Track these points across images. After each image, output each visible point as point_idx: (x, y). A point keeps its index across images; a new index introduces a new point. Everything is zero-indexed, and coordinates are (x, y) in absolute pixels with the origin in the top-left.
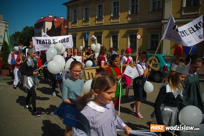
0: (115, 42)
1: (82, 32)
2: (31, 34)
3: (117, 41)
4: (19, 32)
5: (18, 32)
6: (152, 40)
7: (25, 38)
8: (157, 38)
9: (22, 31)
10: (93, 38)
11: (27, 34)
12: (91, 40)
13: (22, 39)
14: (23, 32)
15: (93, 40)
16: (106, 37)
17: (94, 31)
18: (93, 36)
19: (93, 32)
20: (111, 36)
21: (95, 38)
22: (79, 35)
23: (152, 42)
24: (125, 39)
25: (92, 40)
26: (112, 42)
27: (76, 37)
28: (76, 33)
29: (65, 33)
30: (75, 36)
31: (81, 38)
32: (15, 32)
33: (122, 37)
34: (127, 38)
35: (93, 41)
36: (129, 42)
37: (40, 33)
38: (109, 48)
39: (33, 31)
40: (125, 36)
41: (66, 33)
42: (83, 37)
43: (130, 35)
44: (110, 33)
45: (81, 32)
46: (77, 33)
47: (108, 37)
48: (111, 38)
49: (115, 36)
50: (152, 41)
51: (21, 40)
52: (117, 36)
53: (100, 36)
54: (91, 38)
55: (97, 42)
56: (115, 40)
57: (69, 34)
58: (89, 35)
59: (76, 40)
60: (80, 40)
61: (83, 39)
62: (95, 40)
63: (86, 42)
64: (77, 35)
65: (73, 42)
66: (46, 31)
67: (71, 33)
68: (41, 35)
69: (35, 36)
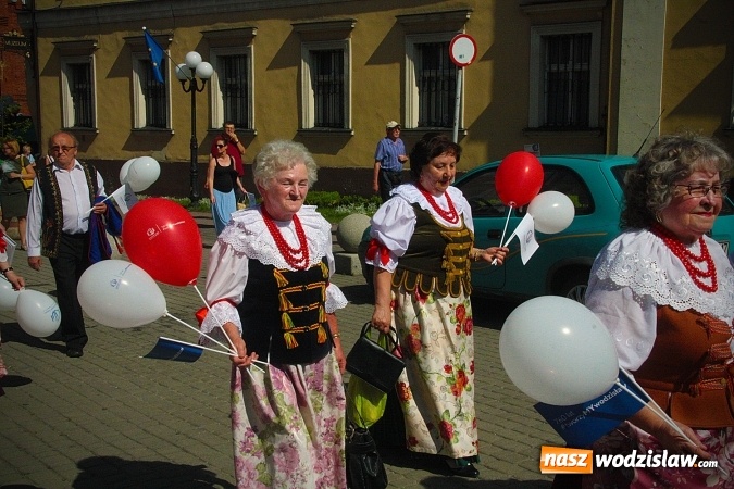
0: (331, 90)
1: (126, 34)
3: (341, 84)
6: (554, 68)
8: (585, 57)
10: (193, 70)
12: (183, 82)
15: (194, 82)
16: (276, 64)
17: (199, 29)
18: (194, 57)
19: (191, 34)
20: (305, 52)
21: (206, 68)
23: (554, 84)
24: (387, 72)
25: (187, 84)
26: (311, 92)
27: (89, 66)
28: (86, 37)
29: (14, 38)
30: (81, 61)
31: (119, 70)
33: (373, 61)
34: (397, 65)
35: (194, 87)
36: (416, 90)
38: (296, 127)
40: (386, 54)
41: (20, 39)
42: (136, 62)
43: (419, 46)
44: (299, 35)
45: (120, 35)
46: (94, 37)
47: (284, 59)
48: (306, 69)
49: (329, 53)
50: (551, 74)
52: (340, 54)
53: (235, 57)
54: (181, 65)
55: (220, 94)
56: (326, 79)
57: (45, 47)
58: (167, 48)
59: (90, 82)
60: (112, 81)
61: (136, 78)
62: (206, 80)
63: (156, 95)
64: (95, 49)
65: (70, 99)
67: (52, 40)
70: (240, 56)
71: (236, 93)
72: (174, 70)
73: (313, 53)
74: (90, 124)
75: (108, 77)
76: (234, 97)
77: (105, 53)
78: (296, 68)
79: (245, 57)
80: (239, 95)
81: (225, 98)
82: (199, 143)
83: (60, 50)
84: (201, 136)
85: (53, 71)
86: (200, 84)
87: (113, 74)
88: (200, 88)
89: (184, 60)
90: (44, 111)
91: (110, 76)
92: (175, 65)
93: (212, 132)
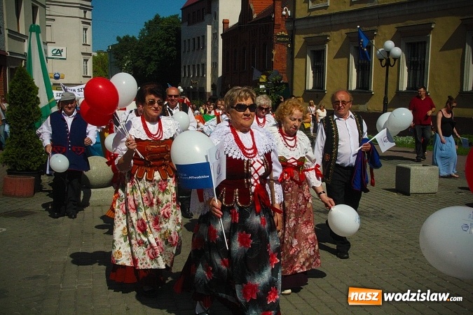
1: (348, 31)
2: (172, 45)
4: (131, 36)
5: (128, 36)
7: (149, 60)
9: (142, 32)
10: (388, 52)
11: (158, 45)
12: (381, 60)
13: (140, 63)
14: (143, 35)
15: (388, 61)
16: (447, 47)
17: (395, 25)
18: (390, 44)
19: (391, 29)
20: (469, 38)
21: (397, 51)
22: (335, 43)
25: (384, 62)
26: (471, 66)
27: (324, 51)
28: (323, 34)
29: (282, 36)
30: (320, 48)
31: (342, 54)
32: (118, 38)
35: (388, 64)
37: (201, 38)
38: (459, 90)
39: (178, 33)
41: (285, 37)
42: (352, 48)
44: (465, 26)
45: (344, 31)
46: (328, 33)
47: (453, 44)
48: (469, 49)
51: (136, 64)
53: (418, 43)
54: (380, 50)
55: (406, 68)
57: (299, 40)
58: (372, 39)
59: (324, 62)
60: (337, 61)
61: (352, 58)
62: (397, 59)
63: (364, 69)
64: (328, 41)
65: (311, 72)
66: (221, 31)
67: (303, 36)
68: (205, 47)
69: (182, 50)
70: (421, 43)
71: (417, 67)
72: (376, 52)
74: (322, 87)
75: (334, 58)
76: (415, 70)
77: (335, 40)
78: (461, 50)
79: (425, 43)
80: (419, 68)
81: (409, 71)
82: (389, 101)
83: (307, 42)
84: (391, 95)
85: (302, 55)
86: (392, 62)
87: (338, 56)
88: (392, 64)
89: (383, 46)
90: (296, 79)
91: (336, 57)
92: (377, 49)
93: (399, 93)
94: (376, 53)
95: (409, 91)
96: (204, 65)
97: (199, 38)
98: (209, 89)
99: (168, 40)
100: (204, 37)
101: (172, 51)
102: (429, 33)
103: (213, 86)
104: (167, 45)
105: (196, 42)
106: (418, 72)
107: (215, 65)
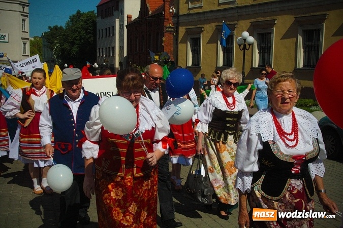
0: (312, 49)
1: (216, 24)
2: (90, 33)
4: (59, 26)
5: (57, 26)
7: (73, 44)
9: (68, 23)
10: (245, 40)
11: (79, 33)
12: (240, 45)
13: (66, 46)
14: (68, 25)
15: (245, 46)
16: (285, 37)
17: (249, 21)
18: (246, 34)
19: (246, 23)
20: (300, 31)
21: (251, 39)
22: (208, 33)
25: (242, 47)
26: (302, 50)
27: (199, 38)
28: (199, 26)
29: (170, 27)
30: (197, 36)
31: (212, 40)
32: (50, 28)
33: (335, 35)
35: (245, 48)
37: (111, 28)
38: (294, 67)
39: (94, 24)
41: (172, 28)
42: (220, 37)
44: (298, 22)
45: (214, 25)
46: (202, 26)
47: (290, 34)
48: (300, 39)
49: (313, 31)
51: (63, 47)
52: (319, 31)
53: (266, 34)
54: (239, 38)
55: (257, 51)
56: (310, 43)
57: (182, 31)
58: (234, 30)
59: (199, 46)
60: (210, 45)
61: (219, 44)
62: (251, 45)
63: (228, 52)
64: (202, 31)
65: (191, 53)
66: (126, 23)
67: (185, 27)
68: (114, 34)
69: (98, 37)
70: (268, 33)
71: (265, 51)
73: (304, 31)
74: (198, 65)
76: (264, 53)
77: (208, 31)
78: (295, 39)
79: (270, 34)
80: (266, 51)
81: (260, 53)
82: (246, 74)
83: (188, 32)
84: (247, 70)
85: (184, 41)
86: (247, 47)
87: (210, 42)
88: (247, 48)
89: (241, 36)
90: (180, 59)
91: (208, 43)
92: (237, 38)
93: (252, 69)
94: (236, 40)
95: (260, 67)
96: (114, 48)
97: (110, 28)
98: (117, 65)
99: (87, 29)
100: (114, 27)
101: (90, 37)
102: (273, 26)
103: (120, 63)
104: (86, 33)
105: (108, 31)
106: (266, 54)
107: (121, 48)
